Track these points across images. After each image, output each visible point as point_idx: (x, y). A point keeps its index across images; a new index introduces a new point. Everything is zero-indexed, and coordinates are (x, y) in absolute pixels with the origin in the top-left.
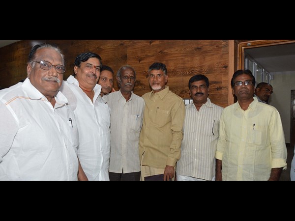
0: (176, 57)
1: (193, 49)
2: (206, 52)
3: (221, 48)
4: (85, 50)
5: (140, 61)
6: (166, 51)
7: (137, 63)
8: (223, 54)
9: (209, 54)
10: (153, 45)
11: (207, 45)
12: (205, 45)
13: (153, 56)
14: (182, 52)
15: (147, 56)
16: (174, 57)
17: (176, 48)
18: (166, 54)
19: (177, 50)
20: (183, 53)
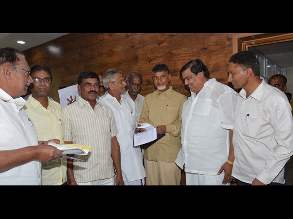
0: (183, 57)
1: (199, 49)
2: (211, 51)
3: (225, 47)
4: (98, 53)
5: (150, 62)
6: (174, 52)
7: (147, 64)
8: (227, 53)
9: (214, 53)
10: (162, 47)
11: (212, 45)
12: (210, 45)
13: (162, 57)
14: (189, 52)
15: (157, 57)
16: (181, 57)
17: (184, 49)
18: (174, 55)
19: (184, 51)
20: (190, 54)
